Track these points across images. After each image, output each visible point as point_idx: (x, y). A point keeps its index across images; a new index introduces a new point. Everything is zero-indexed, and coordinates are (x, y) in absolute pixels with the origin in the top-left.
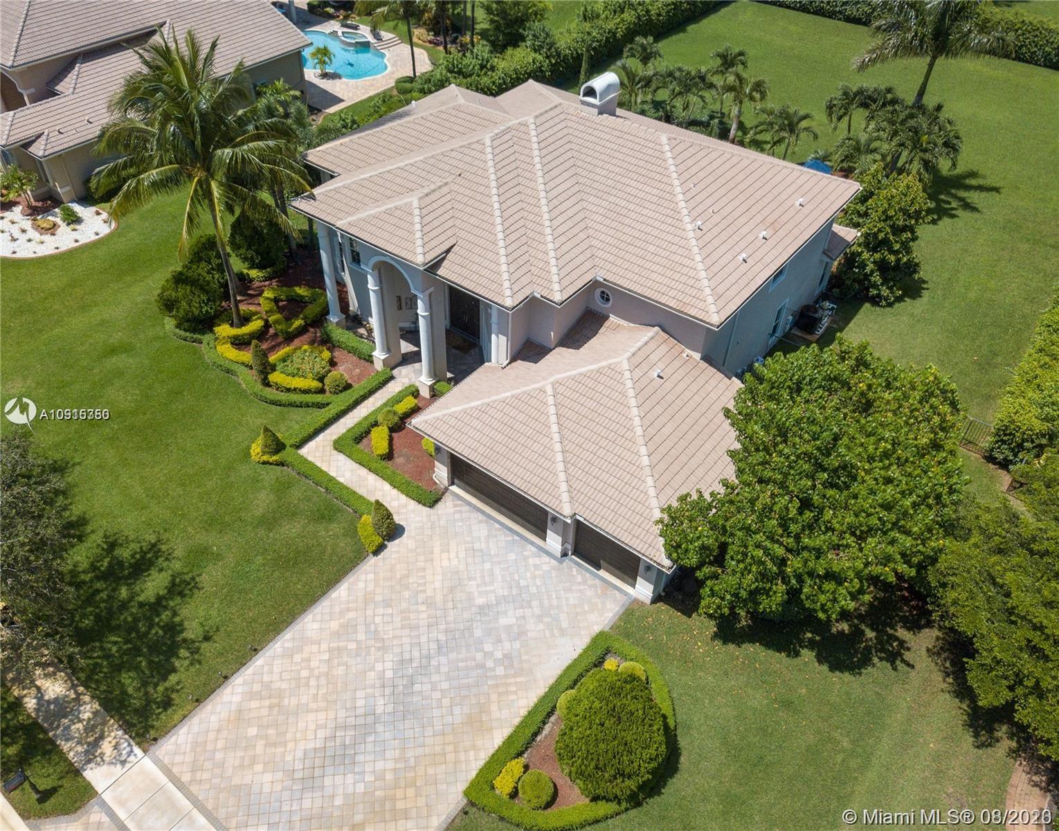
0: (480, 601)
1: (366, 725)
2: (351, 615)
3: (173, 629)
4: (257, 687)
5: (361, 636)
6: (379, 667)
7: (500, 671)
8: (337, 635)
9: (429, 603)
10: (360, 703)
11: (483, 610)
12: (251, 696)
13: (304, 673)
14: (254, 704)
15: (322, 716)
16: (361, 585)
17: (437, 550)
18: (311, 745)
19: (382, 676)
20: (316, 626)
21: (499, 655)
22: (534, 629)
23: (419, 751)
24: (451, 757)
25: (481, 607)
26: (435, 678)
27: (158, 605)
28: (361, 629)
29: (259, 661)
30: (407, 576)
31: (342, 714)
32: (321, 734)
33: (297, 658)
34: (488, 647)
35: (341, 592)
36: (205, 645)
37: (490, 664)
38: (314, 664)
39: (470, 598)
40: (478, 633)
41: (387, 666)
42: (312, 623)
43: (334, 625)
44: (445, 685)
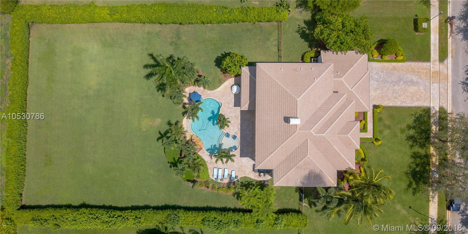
0: (376, 83)
1: (406, 82)
2: (393, 99)
3: (415, 121)
4: (413, 102)
5: (395, 95)
6: (397, 88)
7: (385, 71)
8: (397, 98)
9: (382, 90)
10: (404, 86)
11: (377, 81)
12: (414, 101)
13: (406, 97)
14: (415, 100)
15: (409, 89)
16: (387, 103)
17: (373, 97)
18: (413, 87)
19: (398, 87)
20: (398, 103)
21: (383, 74)
22: (375, 72)
23: (403, 73)
24: (401, 68)
25: (377, 82)
26: (393, 79)
27: (414, 128)
28: (394, 96)
29: (409, 105)
30: (381, 97)
31: (407, 87)
32: (411, 87)
33: (405, 100)
34: (383, 76)
35: (391, 104)
36: (413, 114)
37: (385, 74)
38: (404, 97)
39: (377, 85)
40: (381, 79)
41: (396, 87)
42: (398, 104)
43: (396, 100)
44: (393, 77)
